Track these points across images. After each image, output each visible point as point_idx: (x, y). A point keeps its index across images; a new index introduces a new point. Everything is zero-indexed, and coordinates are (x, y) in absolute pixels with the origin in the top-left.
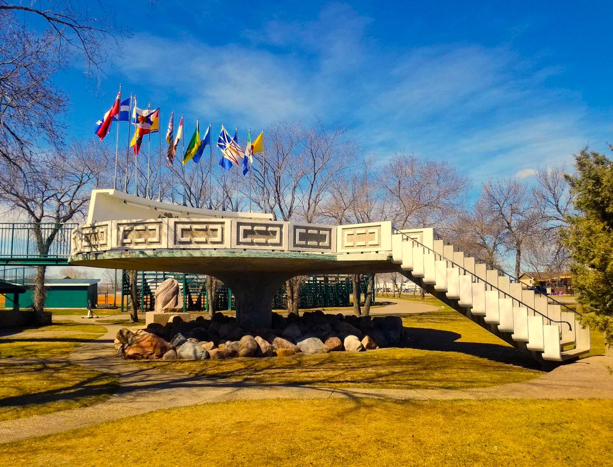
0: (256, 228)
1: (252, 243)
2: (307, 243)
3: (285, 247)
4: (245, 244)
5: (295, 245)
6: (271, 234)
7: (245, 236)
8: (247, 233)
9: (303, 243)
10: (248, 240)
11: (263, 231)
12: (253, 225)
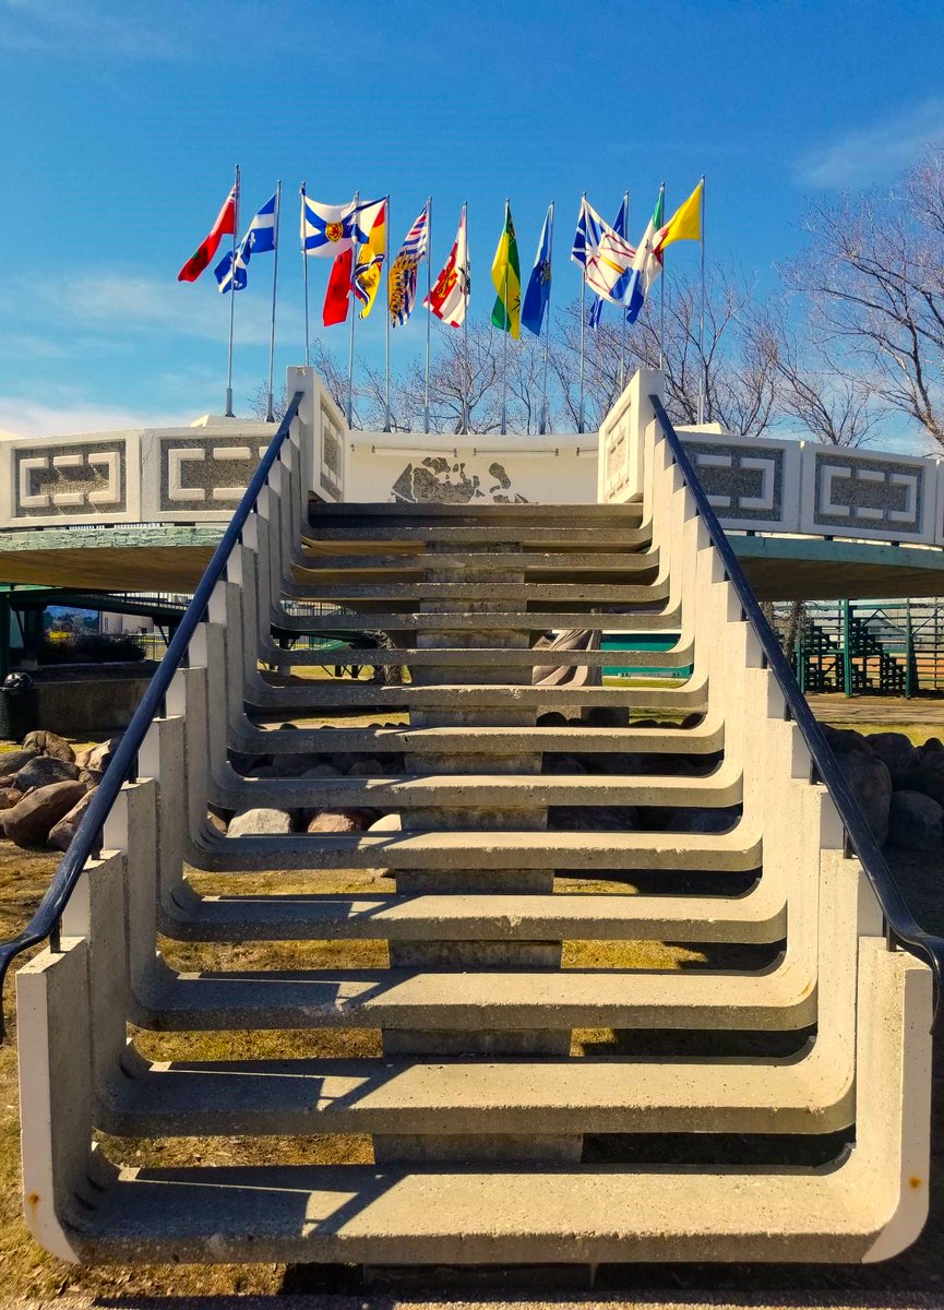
0: (59, 461)
1: (51, 509)
2: (209, 493)
3: (131, 513)
4: (35, 511)
5: (167, 504)
6: (98, 476)
7: (34, 490)
8: (40, 480)
9: (197, 493)
10: (40, 499)
11: (76, 468)
12: (51, 452)
